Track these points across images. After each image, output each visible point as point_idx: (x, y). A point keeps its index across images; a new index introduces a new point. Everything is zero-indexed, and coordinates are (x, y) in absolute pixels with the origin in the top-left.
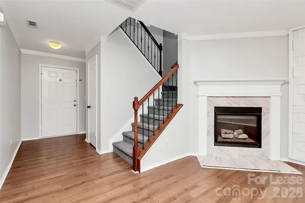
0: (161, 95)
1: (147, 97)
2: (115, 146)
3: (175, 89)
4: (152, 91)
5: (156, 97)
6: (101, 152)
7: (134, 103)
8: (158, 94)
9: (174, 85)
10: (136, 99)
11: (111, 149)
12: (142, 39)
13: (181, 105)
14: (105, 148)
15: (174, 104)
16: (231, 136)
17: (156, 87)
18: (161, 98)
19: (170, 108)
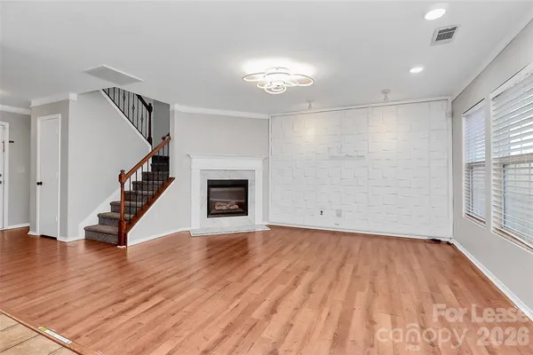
0: (150, 167)
1: (134, 170)
2: (88, 230)
3: (166, 159)
4: (140, 164)
5: (145, 170)
6: (69, 240)
7: (120, 176)
8: (147, 167)
9: (166, 155)
10: (122, 171)
11: (82, 235)
12: (133, 108)
13: (173, 179)
14: (75, 235)
15: (165, 178)
16: (224, 208)
17: (145, 159)
18: (150, 170)
19: (161, 182)
